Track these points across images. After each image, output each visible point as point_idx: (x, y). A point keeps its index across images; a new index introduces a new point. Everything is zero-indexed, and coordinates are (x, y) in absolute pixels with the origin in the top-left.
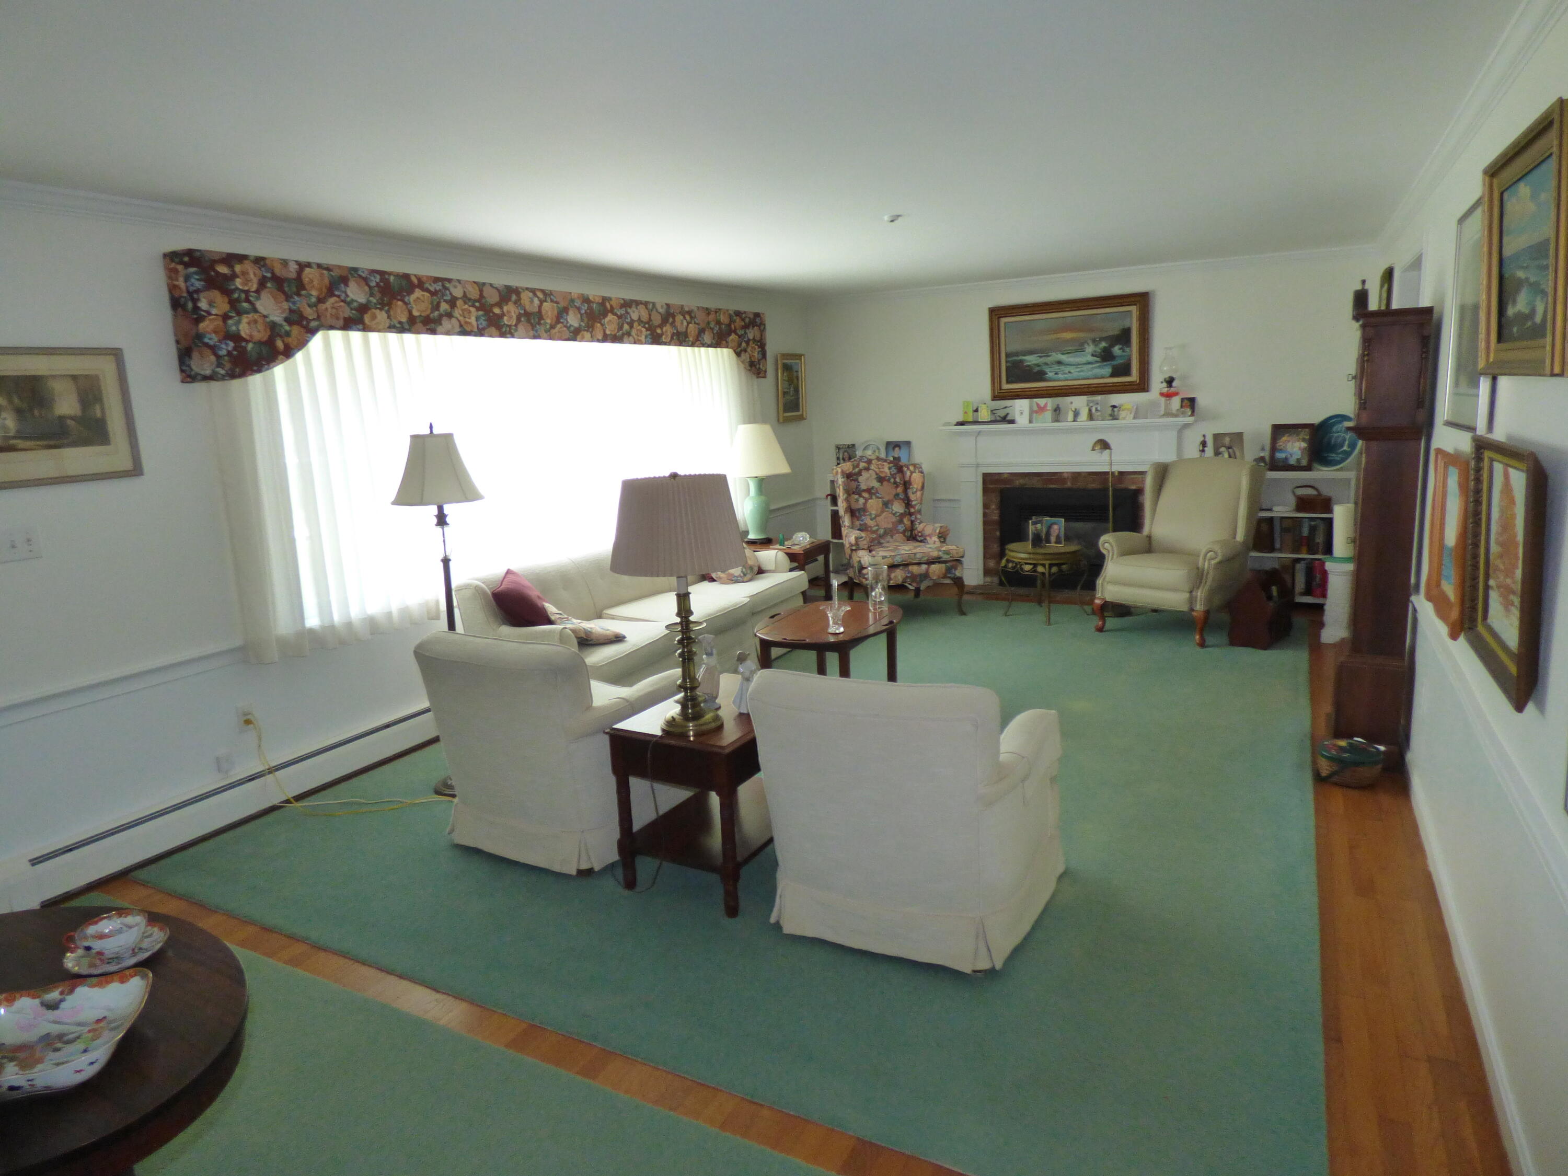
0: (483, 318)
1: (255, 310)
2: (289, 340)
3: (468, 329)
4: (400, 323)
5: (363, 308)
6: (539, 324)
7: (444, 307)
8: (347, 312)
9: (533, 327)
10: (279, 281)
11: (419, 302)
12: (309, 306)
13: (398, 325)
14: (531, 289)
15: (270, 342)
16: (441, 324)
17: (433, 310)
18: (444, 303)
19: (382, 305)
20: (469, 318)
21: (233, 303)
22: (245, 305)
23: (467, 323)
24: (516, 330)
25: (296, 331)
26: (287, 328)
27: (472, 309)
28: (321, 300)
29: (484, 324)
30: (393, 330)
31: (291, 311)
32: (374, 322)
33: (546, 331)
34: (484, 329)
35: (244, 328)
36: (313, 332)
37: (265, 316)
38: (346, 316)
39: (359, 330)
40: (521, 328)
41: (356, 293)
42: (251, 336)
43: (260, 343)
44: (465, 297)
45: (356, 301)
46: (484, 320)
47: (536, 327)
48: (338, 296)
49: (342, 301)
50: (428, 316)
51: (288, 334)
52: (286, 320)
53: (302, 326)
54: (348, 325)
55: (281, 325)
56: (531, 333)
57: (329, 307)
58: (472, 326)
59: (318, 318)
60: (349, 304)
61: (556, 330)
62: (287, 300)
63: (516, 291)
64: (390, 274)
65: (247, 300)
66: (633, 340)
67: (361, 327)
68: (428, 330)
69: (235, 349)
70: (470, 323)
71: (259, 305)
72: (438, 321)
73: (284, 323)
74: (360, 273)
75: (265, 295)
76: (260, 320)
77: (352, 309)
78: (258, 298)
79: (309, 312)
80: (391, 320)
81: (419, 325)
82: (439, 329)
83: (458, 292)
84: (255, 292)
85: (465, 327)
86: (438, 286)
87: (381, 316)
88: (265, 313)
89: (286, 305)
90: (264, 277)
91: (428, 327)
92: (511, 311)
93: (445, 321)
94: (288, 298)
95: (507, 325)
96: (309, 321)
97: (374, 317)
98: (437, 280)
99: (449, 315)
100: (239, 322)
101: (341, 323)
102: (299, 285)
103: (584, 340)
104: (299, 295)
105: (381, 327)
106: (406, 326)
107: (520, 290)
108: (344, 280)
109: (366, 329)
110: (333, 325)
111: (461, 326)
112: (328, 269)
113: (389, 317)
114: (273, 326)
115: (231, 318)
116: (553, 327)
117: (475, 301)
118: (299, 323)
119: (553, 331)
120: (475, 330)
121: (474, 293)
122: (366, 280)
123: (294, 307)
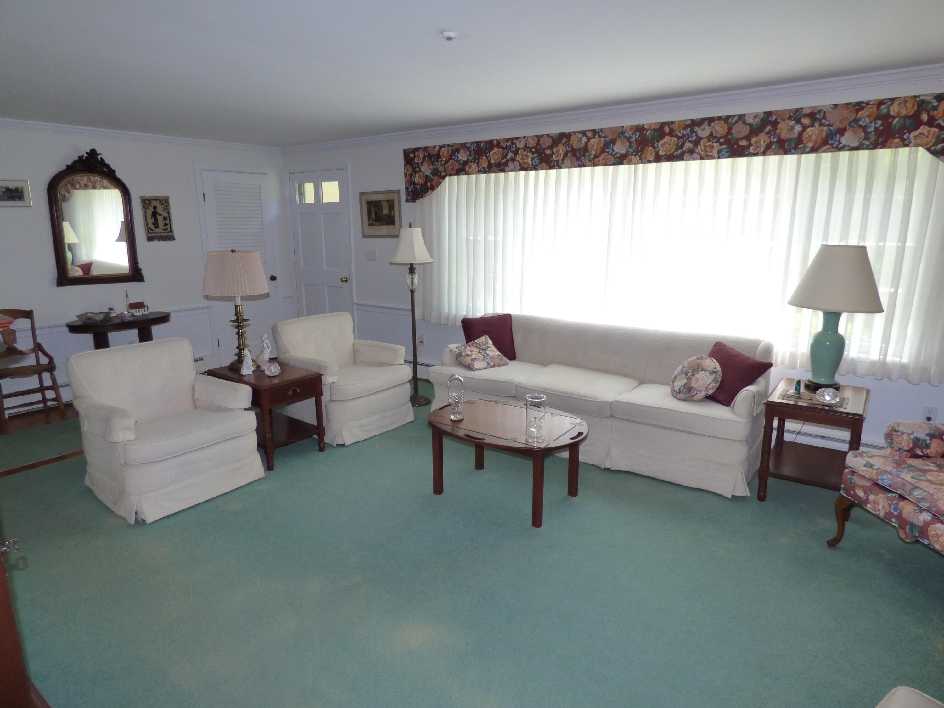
0: (537, 158)
1: (421, 171)
2: (432, 183)
3: (525, 166)
4: (484, 168)
5: (465, 163)
6: (584, 156)
7: (510, 155)
8: (457, 166)
9: (578, 159)
10: (430, 156)
11: (495, 155)
12: (442, 166)
13: (483, 170)
14: (582, 131)
15: (426, 184)
16: (507, 166)
17: (502, 159)
18: (511, 153)
19: (474, 160)
20: (527, 160)
21: (414, 169)
22: (417, 169)
23: (524, 163)
24: (563, 163)
25: (435, 178)
26: (432, 177)
27: (530, 154)
28: (446, 162)
29: (537, 162)
30: (480, 172)
31: (434, 169)
32: (470, 170)
33: (590, 161)
34: (537, 165)
35: (417, 180)
36: (444, 178)
37: (424, 173)
38: (457, 168)
39: (463, 174)
40: (567, 161)
41: (463, 156)
42: (419, 182)
43: (422, 185)
44: (526, 147)
45: (462, 160)
46: (537, 160)
47: (580, 158)
48: (454, 159)
49: (455, 161)
50: (500, 162)
51: (432, 180)
52: (432, 173)
53: (438, 175)
54: (458, 172)
55: (430, 176)
56: (576, 163)
57: (450, 165)
58: (529, 164)
59: (445, 171)
60: (458, 162)
61: (601, 158)
62: (433, 165)
63: (568, 136)
64: (481, 142)
65: (418, 167)
66: (699, 157)
67: (464, 173)
68: (499, 170)
69: (413, 188)
70: (527, 163)
71: (422, 169)
72: (506, 164)
73: (431, 175)
74: (467, 145)
75: (425, 164)
76: (422, 175)
77: (459, 164)
78: (422, 165)
79: (441, 169)
80: (479, 167)
81: (494, 168)
82: (506, 169)
83: (521, 145)
84: (421, 163)
85: (523, 165)
86: (509, 144)
87: (474, 166)
88: (424, 171)
89: (432, 167)
90: (425, 155)
91: (499, 169)
92: (561, 149)
93: (511, 165)
94: (433, 163)
95: (555, 161)
96: (441, 173)
97: (470, 167)
98: (508, 140)
99: (513, 160)
100: (415, 177)
101: (455, 172)
102: (438, 156)
103: (631, 163)
104: (437, 161)
105: (474, 172)
106: (487, 170)
107: (572, 134)
108: (458, 150)
109: (467, 173)
110: (451, 173)
111: (520, 165)
112: (452, 146)
113: (478, 166)
114: (427, 177)
115: (412, 175)
116: (596, 156)
117: (533, 148)
118: (437, 174)
119: (597, 160)
120: (531, 166)
121: (532, 143)
122: (468, 148)
123: (435, 167)
